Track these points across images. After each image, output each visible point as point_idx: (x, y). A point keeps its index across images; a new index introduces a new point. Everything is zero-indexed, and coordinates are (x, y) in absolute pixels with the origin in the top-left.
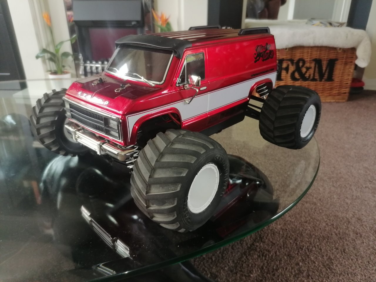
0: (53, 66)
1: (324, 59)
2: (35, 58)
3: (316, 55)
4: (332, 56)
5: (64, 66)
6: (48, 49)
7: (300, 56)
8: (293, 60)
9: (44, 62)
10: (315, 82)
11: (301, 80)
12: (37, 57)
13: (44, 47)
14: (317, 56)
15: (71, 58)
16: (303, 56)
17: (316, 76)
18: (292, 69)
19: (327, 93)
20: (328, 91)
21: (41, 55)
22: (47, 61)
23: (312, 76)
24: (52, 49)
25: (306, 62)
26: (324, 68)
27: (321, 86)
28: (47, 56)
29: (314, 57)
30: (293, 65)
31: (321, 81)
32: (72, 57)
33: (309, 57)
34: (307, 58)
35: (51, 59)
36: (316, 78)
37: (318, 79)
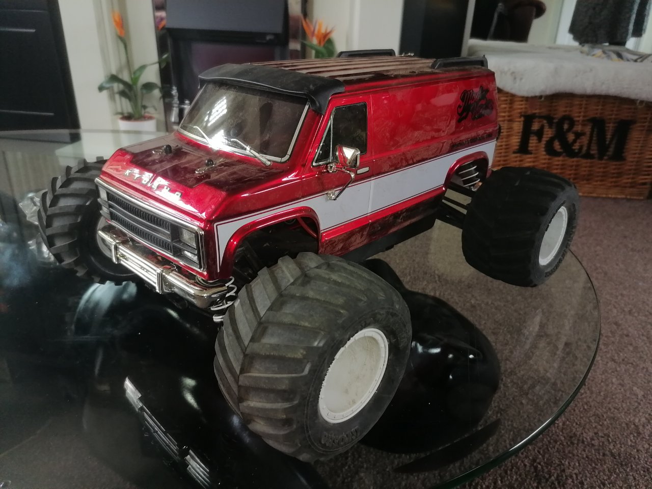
0: (126, 106)
1: (610, 119)
2: (97, 90)
3: (595, 111)
4: (625, 115)
5: (145, 107)
6: (120, 77)
7: (566, 111)
8: (553, 118)
9: (112, 97)
10: (589, 161)
11: (564, 154)
12: (101, 88)
13: (114, 72)
14: (597, 114)
15: (157, 93)
16: (570, 111)
17: (593, 150)
18: (548, 133)
19: (611, 182)
20: (613, 178)
21: (108, 85)
22: (117, 97)
23: (585, 148)
24: (126, 77)
25: (576, 123)
26: (609, 136)
27: (600, 168)
28: (117, 87)
29: (591, 114)
30: (550, 127)
31: (601, 158)
32: (161, 91)
33: (582, 114)
34: (578, 115)
35: (123, 94)
36: (592, 152)
37: (596, 156)
